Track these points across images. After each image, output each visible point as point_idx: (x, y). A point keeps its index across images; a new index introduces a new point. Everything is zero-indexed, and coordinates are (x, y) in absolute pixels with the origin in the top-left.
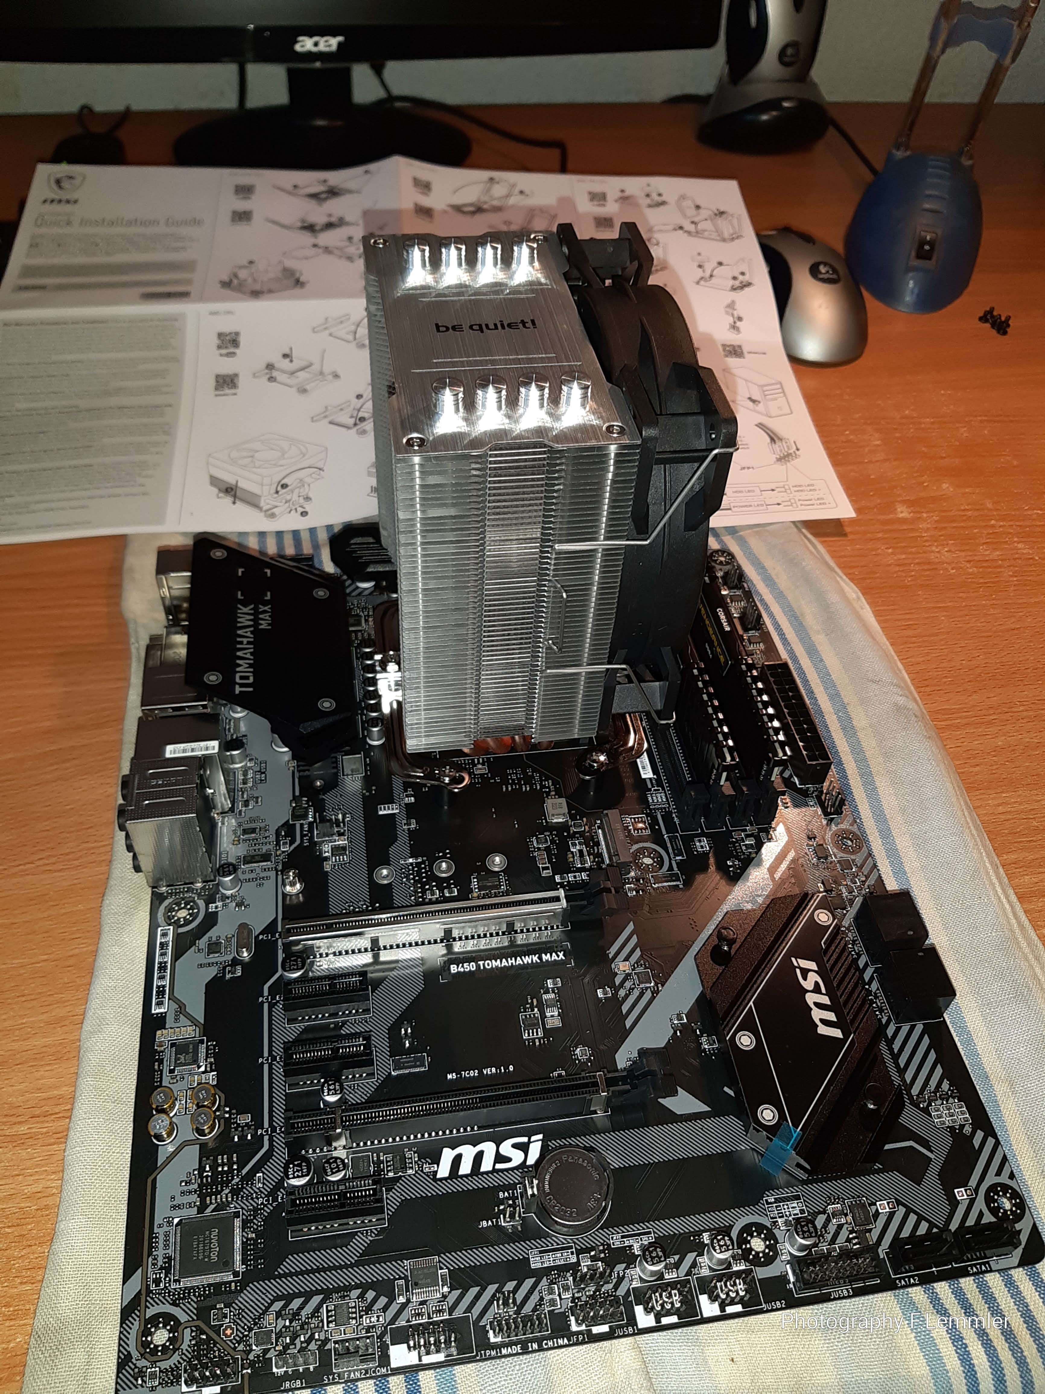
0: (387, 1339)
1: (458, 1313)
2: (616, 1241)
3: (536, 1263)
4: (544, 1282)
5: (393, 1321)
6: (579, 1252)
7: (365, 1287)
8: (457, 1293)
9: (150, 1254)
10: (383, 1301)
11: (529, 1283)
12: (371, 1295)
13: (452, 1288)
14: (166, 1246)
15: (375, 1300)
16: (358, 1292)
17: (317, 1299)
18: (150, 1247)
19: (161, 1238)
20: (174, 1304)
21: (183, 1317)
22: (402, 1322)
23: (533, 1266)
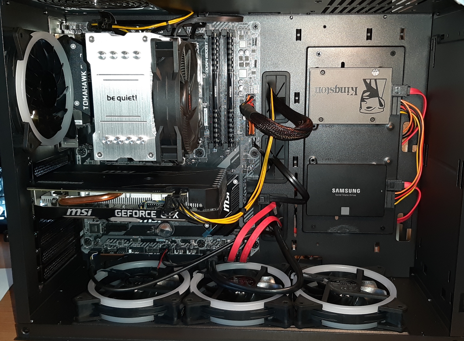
0: (129, 248)
1: (142, 246)
2: (173, 239)
3: (157, 240)
4: (159, 243)
5: (130, 245)
6: (166, 240)
7: (125, 239)
8: (142, 243)
9: (84, 228)
10: (128, 242)
11: (156, 243)
12: (126, 241)
13: (141, 242)
14: (87, 227)
15: (126, 242)
16: (124, 240)
17: (116, 240)
18: (84, 227)
19: (86, 225)
20: (90, 237)
21: (92, 240)
22: (131, 246)
23: (157, 241)
